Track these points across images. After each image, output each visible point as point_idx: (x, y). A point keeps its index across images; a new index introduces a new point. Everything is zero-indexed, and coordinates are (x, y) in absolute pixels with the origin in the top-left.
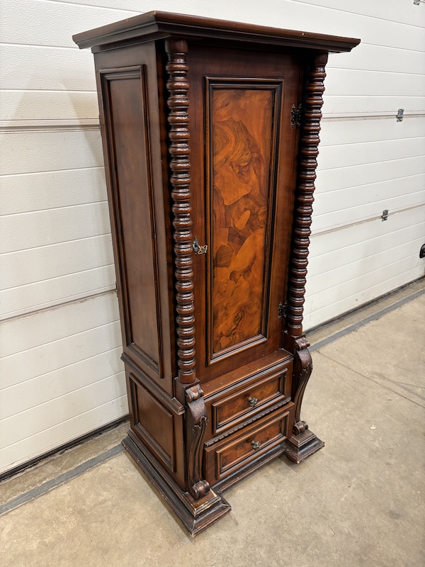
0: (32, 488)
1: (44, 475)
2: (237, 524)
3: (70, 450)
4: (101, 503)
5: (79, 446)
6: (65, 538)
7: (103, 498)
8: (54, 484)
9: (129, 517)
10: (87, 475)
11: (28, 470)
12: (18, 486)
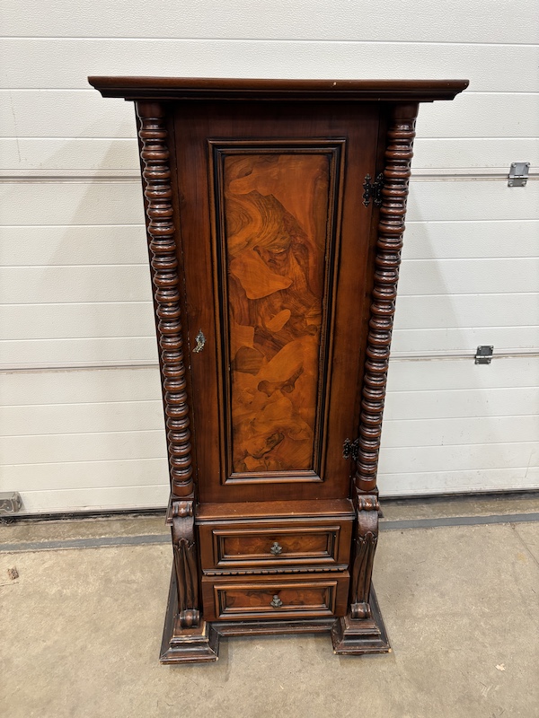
0: (90, 537)
1: (108, 529)
2: (227, 680)
3: (143, 517)
4: (129, 582)
5: (153, 517)
6: (79, 598)
7: (134, 578)
8: (108, 543)
9: (139, 610)
10: (139, 549)
11: (100, 519)
12: (83, 530)
